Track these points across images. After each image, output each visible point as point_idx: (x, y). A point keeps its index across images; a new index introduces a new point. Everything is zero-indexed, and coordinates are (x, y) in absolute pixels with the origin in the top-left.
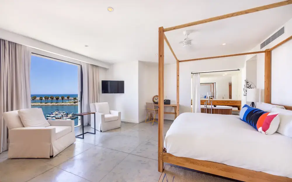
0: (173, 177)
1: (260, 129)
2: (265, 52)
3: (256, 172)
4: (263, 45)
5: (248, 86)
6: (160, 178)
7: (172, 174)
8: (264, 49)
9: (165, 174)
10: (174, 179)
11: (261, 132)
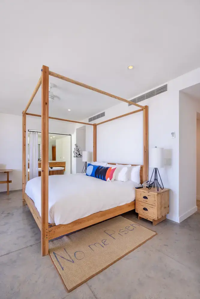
0: (64, 250)
1: (108, 179)
2: (93, 125)
3: (116, 207)
4: (91, 120)
5: (77, 149)
6: (53, 262)
7: (59, 248)
8: (92, 122)
9: (54, 253)
10: (67, 251)
11: (109, 181)
